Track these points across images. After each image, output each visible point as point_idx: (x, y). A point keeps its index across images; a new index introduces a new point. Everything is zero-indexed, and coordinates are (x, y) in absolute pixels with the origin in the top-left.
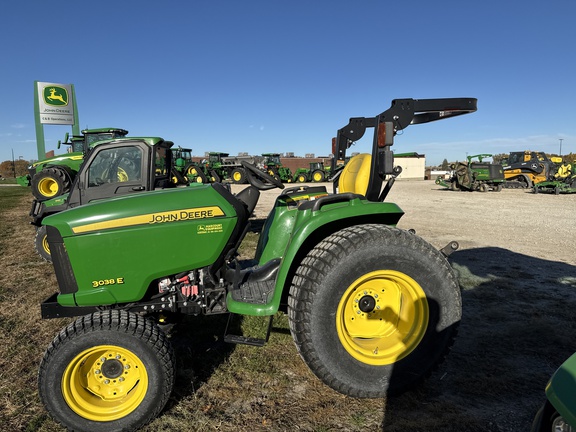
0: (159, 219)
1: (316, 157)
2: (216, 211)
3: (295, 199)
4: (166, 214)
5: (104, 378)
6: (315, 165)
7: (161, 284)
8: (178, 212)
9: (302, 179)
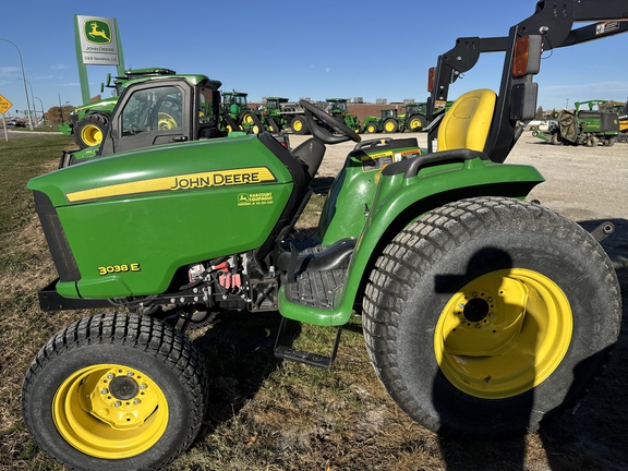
0: (184, 183)
1: (388, 102)
2: (264, 174)
3: (373, 156)
4: (194, 177)
5: (114, 400)
6: (387, 112)
7: (192, 272)
8: (211, 175)
9: (371, 129)
